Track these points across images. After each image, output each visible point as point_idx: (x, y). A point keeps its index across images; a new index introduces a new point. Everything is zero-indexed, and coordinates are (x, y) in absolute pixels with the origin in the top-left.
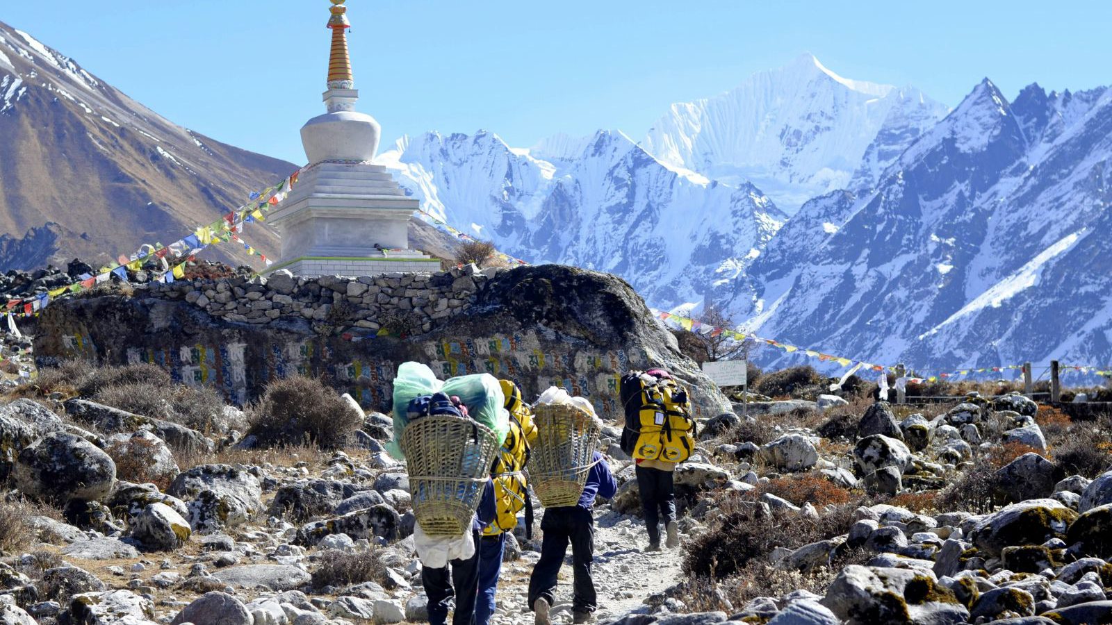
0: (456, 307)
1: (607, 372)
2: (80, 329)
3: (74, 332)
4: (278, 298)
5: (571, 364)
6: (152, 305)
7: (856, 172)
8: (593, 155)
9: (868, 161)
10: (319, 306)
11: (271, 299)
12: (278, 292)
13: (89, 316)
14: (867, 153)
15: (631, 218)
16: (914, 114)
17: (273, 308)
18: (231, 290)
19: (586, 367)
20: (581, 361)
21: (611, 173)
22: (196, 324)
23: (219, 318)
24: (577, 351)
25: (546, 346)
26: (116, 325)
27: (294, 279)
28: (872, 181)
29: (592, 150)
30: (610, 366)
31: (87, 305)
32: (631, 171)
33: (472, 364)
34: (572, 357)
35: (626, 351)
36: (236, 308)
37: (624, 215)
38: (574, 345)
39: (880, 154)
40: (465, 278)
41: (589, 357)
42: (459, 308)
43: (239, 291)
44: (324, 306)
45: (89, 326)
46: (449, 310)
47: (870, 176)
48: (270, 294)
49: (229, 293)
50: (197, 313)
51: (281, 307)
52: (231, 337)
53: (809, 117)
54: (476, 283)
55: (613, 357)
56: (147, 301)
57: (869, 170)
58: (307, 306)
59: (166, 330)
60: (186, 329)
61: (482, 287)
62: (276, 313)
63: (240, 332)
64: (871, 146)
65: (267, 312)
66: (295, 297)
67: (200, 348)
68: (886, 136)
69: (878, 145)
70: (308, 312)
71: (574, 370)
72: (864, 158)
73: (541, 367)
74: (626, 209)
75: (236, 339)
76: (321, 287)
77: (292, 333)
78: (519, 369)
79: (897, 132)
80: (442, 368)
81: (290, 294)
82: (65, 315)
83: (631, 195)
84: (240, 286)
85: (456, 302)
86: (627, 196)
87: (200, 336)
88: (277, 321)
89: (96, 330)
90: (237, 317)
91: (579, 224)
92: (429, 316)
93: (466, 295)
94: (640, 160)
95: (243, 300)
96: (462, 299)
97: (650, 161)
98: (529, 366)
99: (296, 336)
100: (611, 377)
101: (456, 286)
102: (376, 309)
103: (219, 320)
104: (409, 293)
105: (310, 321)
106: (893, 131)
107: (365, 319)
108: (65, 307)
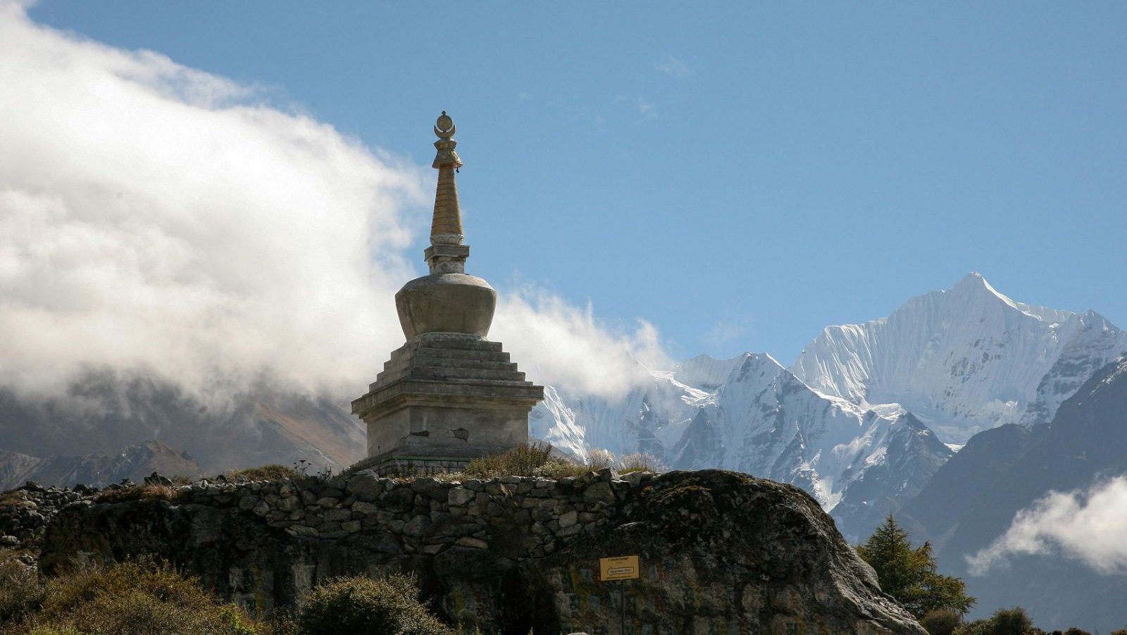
0: (589, 522)
1: (786, 613)
2: (100, 543)
3: (93, 547)
4: (359, 506)
5: (738, 602)
6: (194, 513)
7: (1030, 405)
8: (739, 380)
9: (1043, 393)
10: (412, 517)
11: (349, 507)
12: (359, 499)
13: (113, 526)
14: (1042, 385)
15: (779, 450)
16: (1096, 343)
17: (352, 519)
18: (299, 495)
19: (760, 604)
20: (752, 599)
21: (757, 400)
22: (251, 539)
23: (282, 530)
24: (745, 583)
25: (705, 578)
26: (148, 539)
27: (380, 482)
28: (1048, 415)
29: (738, 373)
30: (789, 605)
31: (110, 512)
32: (780, 398)
33: (608, 597)
34: (739, 592)
35: (811, 586)
36: (304, 518)
37: (771, 445)
38: (742, 575)
39: (1056, 385)
40: (601, 485)
41: (762, 593)
42: (593, 524)
43: (308, 496)
44: (419, 518)
45: (112, 539)
46: (579, 526)
47: (1045, 409)
48: (348, 502)
49: (295, 499)
50: (253, 524)
51: (360, 517)
52: (296, 557)
53: (977, 344)
54: (615, 492)
55: (793, 594)
56: (189, 508)
57: (1044, 403)
58: (395, 518)
59: (212, 544)
60: (239, 545)
61: (622, 497)
62: (355, 526)
63: (307, 550)
64: (1046, 377)
65: (344, 525)
66: (381, 506)
67: (254, 570)
68: (1064, 367)
69: (1055, 376)
70: (398, 525)
71: (742, 610)
72: (1038, 390)
73: (698, 604)
74: (774, 438)
75: (301, 559)
76: (416, 493)
77: (376, 552)
78: (670, 605)
79: (1077, 363)
80: (569, 602)
81: (375, 501)
82: (81, 524)
83: (780, 425)
84: (310, 490)
85: (588, 516)
86: (775, 424)
87: (255, 553)
88: (357, 535)
89: (121, 544)
90: (303, 529)
91: (722, 453)
92: (553, 534)
93: (602, 507)
94: (790, 387)
95: (314, 509)
96: (597, 512)
97: (799, 388)
98: (682, 602)
99: (380, 556)
100: (791, 620)
101: (589, 494)
102: (485, 523)
103: (280, 534)
104: (528, 503)
105: (398, 536)
106: (1072, 361)
107: (470, 535)
108: (82, 514)
